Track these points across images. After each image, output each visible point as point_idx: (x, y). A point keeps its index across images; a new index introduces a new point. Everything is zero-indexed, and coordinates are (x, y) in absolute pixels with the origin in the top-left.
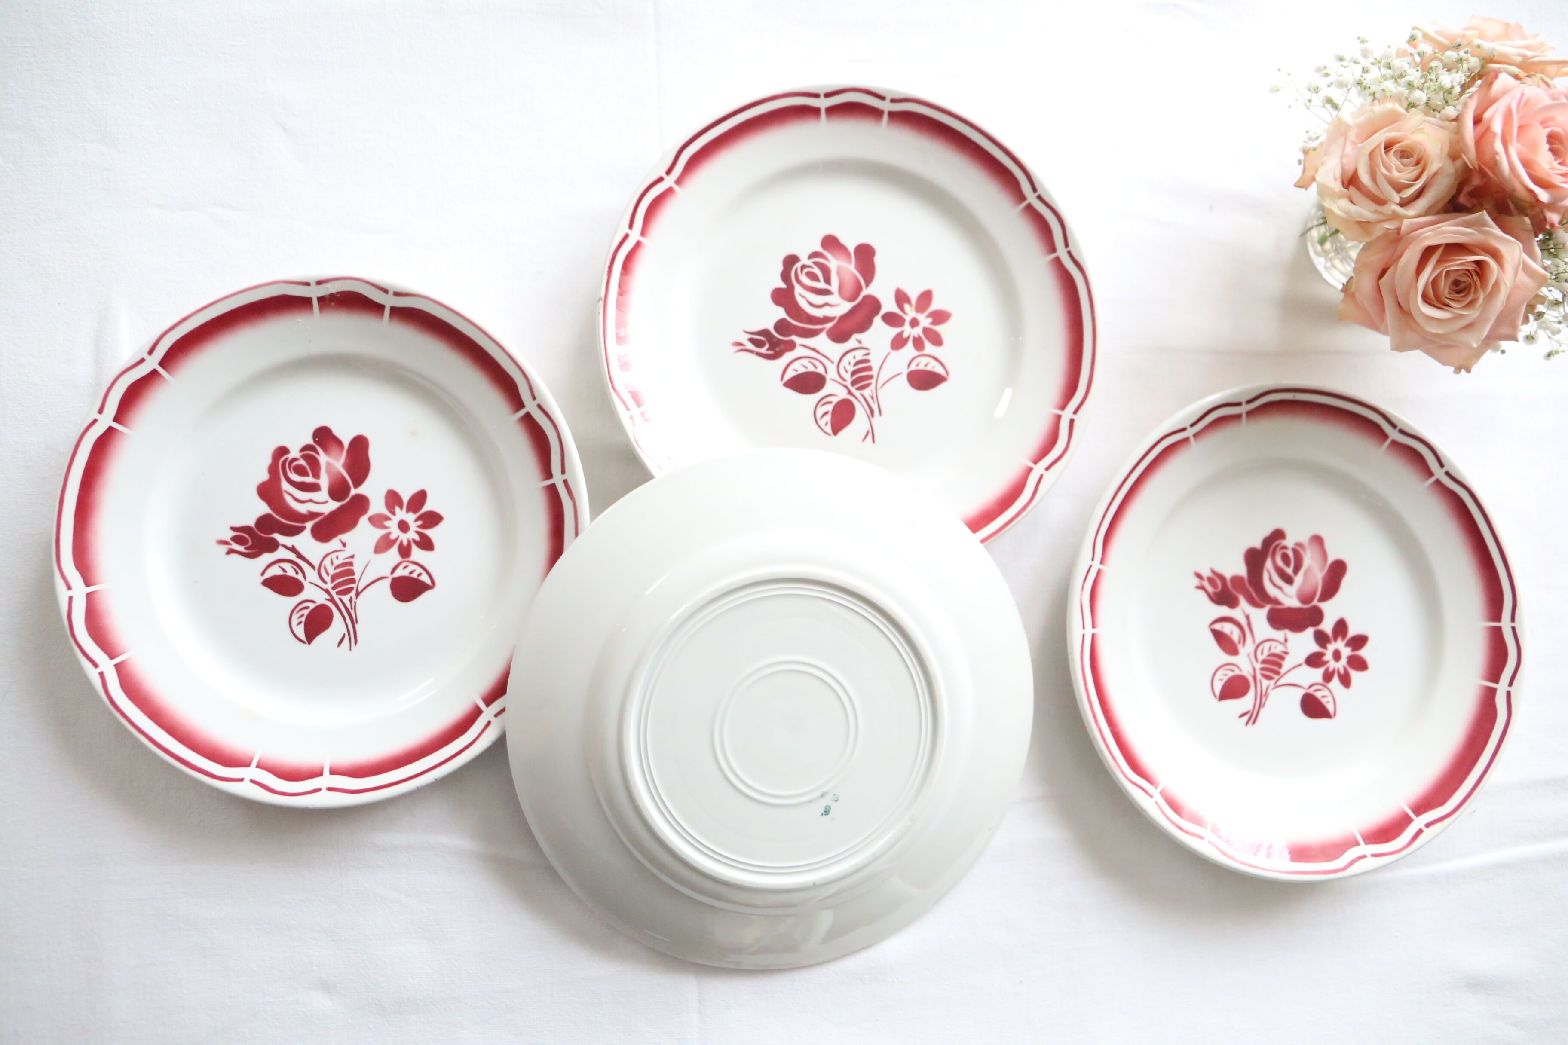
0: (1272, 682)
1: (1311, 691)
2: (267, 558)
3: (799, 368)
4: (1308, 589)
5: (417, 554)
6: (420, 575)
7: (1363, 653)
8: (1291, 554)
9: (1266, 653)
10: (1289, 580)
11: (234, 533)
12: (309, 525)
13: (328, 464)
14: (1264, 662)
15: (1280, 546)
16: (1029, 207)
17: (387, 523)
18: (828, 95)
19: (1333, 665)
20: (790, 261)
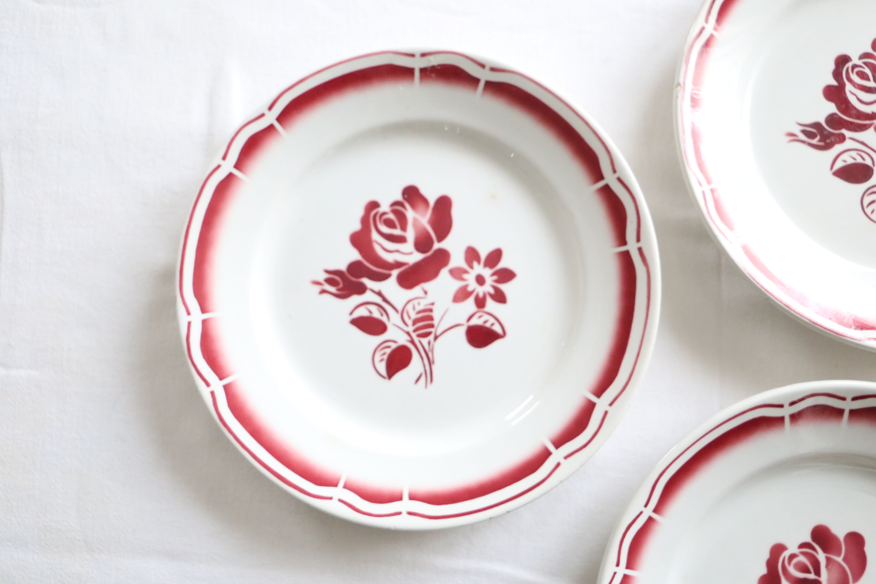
2: (355, 299)
3: (848, 159)
5: (491, 305)
6: (493, 324)
11: (327, 276)
12: (395, 273)
13: (415, 220)
17: (465, 276)
20: (842, 61)
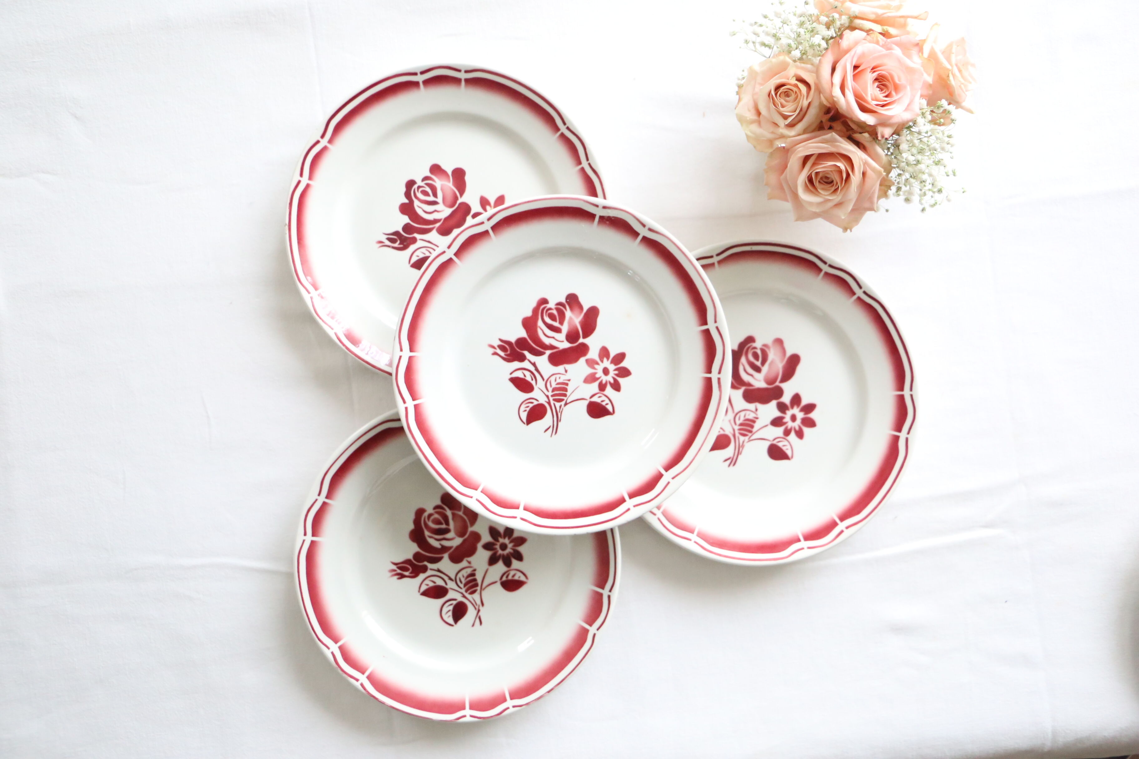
0: (747, 438)
1: (775, 442)
3: (420, 254)
4: (772, 375)
7: (813, 415)
8: (759, 352)
9: (742, 418)
10: (758, 370)
14: (741, 425)
15: (751, 347)
16: (563, 135)
18: (422, 73)
19: (790, 424)
20: (410, 184)
